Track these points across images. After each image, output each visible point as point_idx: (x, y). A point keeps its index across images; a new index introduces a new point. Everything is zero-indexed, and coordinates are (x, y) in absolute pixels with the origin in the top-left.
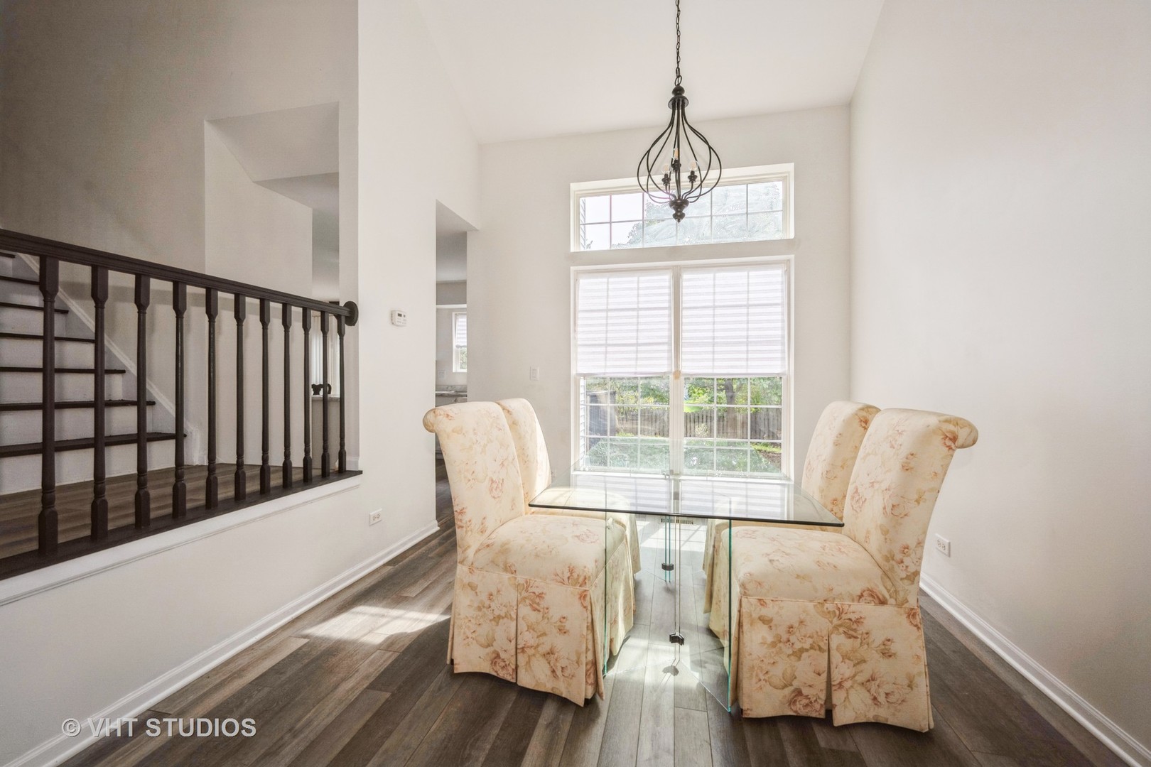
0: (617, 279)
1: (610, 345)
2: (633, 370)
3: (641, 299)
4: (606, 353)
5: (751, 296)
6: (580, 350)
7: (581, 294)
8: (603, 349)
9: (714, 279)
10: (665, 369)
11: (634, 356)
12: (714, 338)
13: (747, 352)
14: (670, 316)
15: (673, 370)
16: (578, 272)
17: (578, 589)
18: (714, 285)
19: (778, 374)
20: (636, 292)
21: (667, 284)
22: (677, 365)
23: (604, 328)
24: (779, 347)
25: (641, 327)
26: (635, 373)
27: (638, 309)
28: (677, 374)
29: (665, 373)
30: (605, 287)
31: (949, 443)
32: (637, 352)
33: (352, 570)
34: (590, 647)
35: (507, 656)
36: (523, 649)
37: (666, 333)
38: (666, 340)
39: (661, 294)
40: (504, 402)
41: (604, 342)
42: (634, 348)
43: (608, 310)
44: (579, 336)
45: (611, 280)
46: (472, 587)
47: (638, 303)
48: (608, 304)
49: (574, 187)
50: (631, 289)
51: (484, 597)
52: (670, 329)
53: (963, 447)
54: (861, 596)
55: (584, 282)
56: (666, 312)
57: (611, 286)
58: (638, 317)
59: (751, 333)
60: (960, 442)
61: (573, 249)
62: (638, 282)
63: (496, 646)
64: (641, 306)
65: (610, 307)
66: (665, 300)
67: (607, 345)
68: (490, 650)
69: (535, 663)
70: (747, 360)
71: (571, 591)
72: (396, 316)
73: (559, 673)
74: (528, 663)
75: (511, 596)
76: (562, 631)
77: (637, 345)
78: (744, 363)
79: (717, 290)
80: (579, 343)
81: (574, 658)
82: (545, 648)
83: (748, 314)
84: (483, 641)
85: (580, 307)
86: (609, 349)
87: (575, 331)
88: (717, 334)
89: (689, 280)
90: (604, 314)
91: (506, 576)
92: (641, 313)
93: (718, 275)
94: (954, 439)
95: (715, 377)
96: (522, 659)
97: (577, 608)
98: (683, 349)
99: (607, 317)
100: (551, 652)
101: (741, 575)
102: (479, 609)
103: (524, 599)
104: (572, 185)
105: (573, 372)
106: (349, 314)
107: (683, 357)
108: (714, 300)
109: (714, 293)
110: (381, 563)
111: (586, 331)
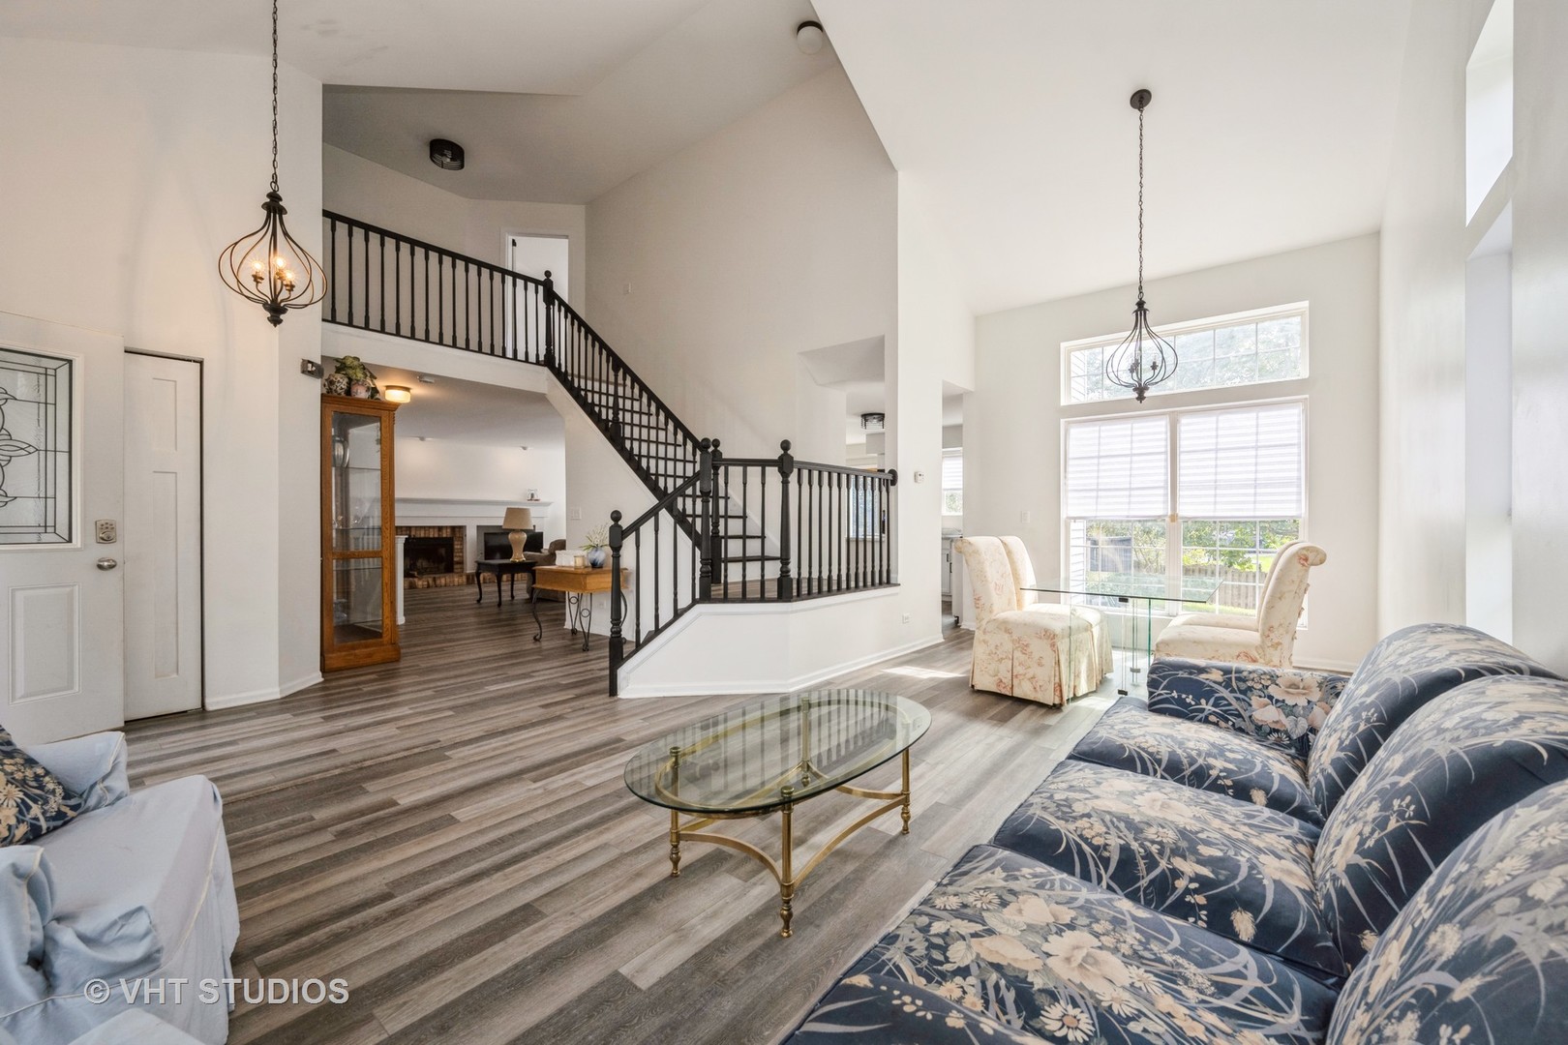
0: (1108, 427)
1: (1101, 490)
2: (1126, 513)
3: (1134, 445)
4: (1097, 497)
5: (1261, 437)
6: (1070, 495)
7: (1072, 443)
8: (1094, 494)
9: (1217, 422)
10: (1161, 512)
11: (1126, 500)
12: (1216, 482)
13: (1255, 494)
14: (1166, 460)
15: (1169, 513)
16: (1069, 423)
17: (1050, 642)
18: (1217, 429)
19: (1292, 517)
20: (1129, 439)
21: (1164, 429)
22: (1174, 507)
23: (1095, 474)
24: (1295, 489)
25: (1134, 472)
26: (1128, 517)
27: (1132, 455)
28: (1174, 517)
29: (1159, 517)
30: (1097, 435)
31: (1302, 562)
32: (1130, 496)
33: (895, 649)
34: (1057, 674)
35: (1007, 681)
36: (1016, 676)
37: (1163, 478)
38: (1162, 484)
39: (1157, 440)
40: (1004, 538)
41: (1095, 487)
42: (1127, 493)
43: (1099, 457)
44: (1070, 482)
45: (1103, 428)
46: (985, 642)
47: (1132, 449)
48: (1099, 451)
49: (1063, 345)
50: (1125, 436)
51: (992, 647)
52: (1166, 474)
53: (1312, 565)
54: (1238, 656)
55: (1074, 431)
56: (1163, 457)
57: (1102, 434)
58: (1131, 462)
59: (1259, 476)
60: (1310, 561)
61: (1064, 402)
62: (1132, 429)
63: (1000, 676)
64: (1134, 452)
65: (1102, 454)
66: (1162, 443)
67: (1098, 490)
68: (997, 678)
69: (1023, 683)
70: (1255, 502)
71: (1045, 644)
72: (916, 476)
73: (1038, 688)
74: (1020, 684)
75: (1008, 646)
76: (1040, 665)
77: (1131, 489)
78: (1252, 506)
79: (1220, 432)
80: (1070, 488)
81: (1047, 679)
82: (1029, 676)
83: (1256, 457)
84: (991, 673)
85: (1071, 455)
86: (1101, 493)
87: (1065, 477)
88: (1219, 477)
89: (1188, 424)
90: (1095, 461)
91: (1006, 636)
92: (1135, 458)
93: (1221, 418)
94: (1306, 560)
95: (1218, 520)
96: (1016, 682)
97: (1049, 652)
98: (1181, 493)
99: (1099, 464)
100: (1033, 677)
101: (1159, 639)
102: (989, 654)
103: (1017, 648)
104: (1062, 344)
105: (1063, 516)
106: (893, 478)
107: (1180, 500)
108: (1217, 443)
109: (1217, 436)
110: (909, 651)
111: (1076, 477)
